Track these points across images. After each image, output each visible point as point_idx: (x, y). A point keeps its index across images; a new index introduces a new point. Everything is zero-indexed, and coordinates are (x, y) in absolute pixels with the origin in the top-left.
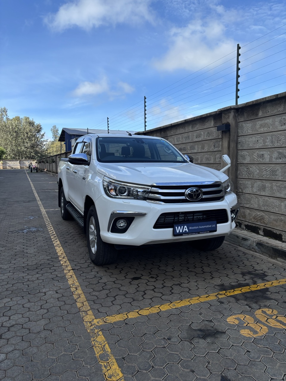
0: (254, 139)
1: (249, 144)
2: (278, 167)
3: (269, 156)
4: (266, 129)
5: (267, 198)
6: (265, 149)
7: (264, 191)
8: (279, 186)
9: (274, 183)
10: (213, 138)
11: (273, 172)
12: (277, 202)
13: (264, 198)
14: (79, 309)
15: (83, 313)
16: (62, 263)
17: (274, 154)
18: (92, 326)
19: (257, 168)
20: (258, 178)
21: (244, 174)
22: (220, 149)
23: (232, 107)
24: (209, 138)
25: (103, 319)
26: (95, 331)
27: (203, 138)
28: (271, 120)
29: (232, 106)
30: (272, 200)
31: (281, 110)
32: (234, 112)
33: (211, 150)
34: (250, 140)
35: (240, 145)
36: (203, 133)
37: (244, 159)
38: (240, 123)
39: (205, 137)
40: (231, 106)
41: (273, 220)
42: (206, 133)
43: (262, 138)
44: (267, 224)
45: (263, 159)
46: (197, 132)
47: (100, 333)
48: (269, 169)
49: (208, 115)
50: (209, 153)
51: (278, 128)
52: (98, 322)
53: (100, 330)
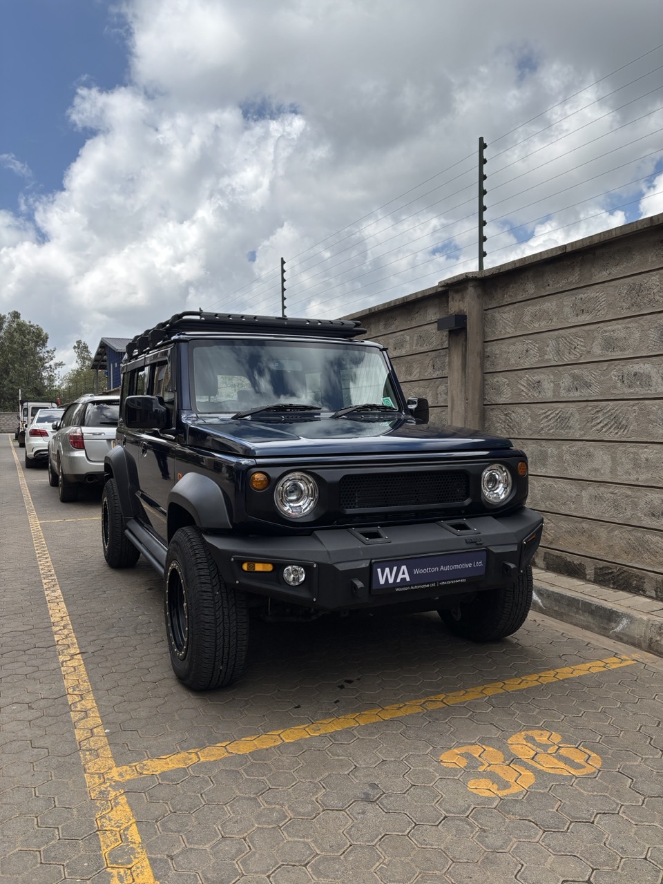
0: (519, 346)
1: (509, 360)
2: (572, 408)
3: (552, 385)
4: (544, 323)
5: (549, 482)
6: (543, 370)
7: (544, 465)
8: (575, 454)
9: (565, 447)
10: (431, 348)
11: (563, 421)
12: (571, 489)
13: (543, 481)
14: (80, 745)
15: (88, 753)
16: (56, 639)
17: (564, 380)
18: (104, 783)
19: (527, 413)
20: (531, 435)
21: (500, 428)
22: (445, 373)
23: (470, 276)
24: (422, 349)
25: (135, 766)
26: (110, 795)
27: (408, 349)
28: (554, 304)
29: (470, 273)
30: (561, 484)
31: (574, 281)
32: (475, 287)
33: (427, 375)
34: (511, 351)
35: (489, 363)
36: (408, 338)
37: (499, 393)
38: (490, 311)
39: (414, 348)
40: (466, 273)
41: (565, 532)
42: (415, 338)
43: (537, 345)
44: (551, 543)
45: (540, 392)
46: (397, 337)
47: (123, 800)
48: (554, 415)
49: (420, 296)
50: (421, 382)
51: (570, 321)
52: (121, 775)
53: (122, 792)
